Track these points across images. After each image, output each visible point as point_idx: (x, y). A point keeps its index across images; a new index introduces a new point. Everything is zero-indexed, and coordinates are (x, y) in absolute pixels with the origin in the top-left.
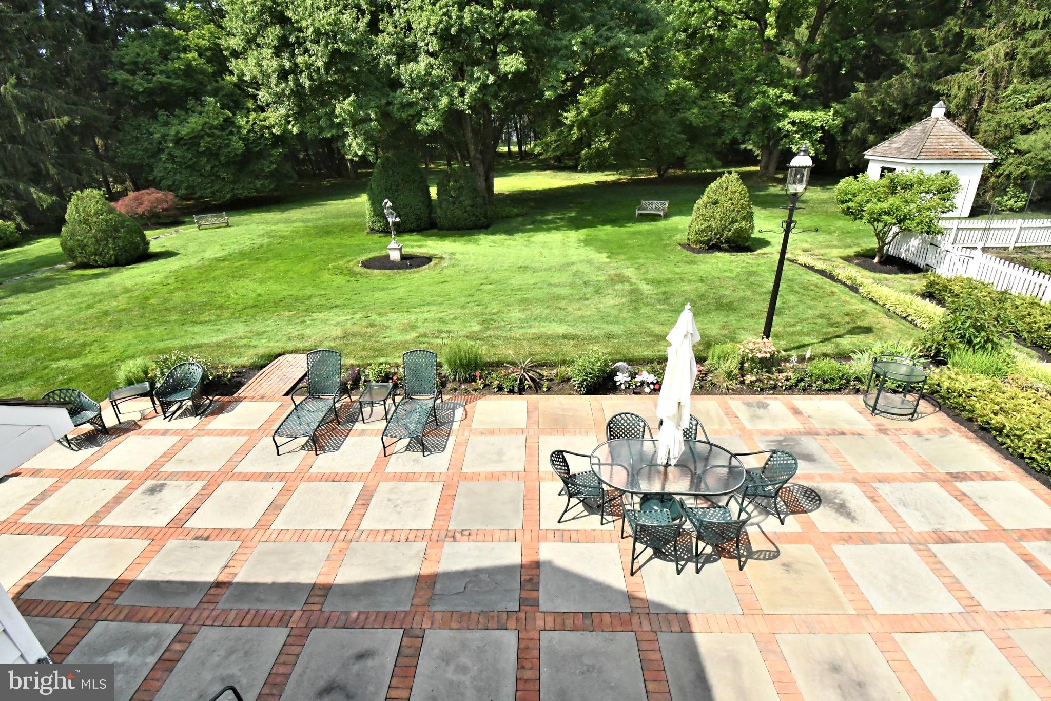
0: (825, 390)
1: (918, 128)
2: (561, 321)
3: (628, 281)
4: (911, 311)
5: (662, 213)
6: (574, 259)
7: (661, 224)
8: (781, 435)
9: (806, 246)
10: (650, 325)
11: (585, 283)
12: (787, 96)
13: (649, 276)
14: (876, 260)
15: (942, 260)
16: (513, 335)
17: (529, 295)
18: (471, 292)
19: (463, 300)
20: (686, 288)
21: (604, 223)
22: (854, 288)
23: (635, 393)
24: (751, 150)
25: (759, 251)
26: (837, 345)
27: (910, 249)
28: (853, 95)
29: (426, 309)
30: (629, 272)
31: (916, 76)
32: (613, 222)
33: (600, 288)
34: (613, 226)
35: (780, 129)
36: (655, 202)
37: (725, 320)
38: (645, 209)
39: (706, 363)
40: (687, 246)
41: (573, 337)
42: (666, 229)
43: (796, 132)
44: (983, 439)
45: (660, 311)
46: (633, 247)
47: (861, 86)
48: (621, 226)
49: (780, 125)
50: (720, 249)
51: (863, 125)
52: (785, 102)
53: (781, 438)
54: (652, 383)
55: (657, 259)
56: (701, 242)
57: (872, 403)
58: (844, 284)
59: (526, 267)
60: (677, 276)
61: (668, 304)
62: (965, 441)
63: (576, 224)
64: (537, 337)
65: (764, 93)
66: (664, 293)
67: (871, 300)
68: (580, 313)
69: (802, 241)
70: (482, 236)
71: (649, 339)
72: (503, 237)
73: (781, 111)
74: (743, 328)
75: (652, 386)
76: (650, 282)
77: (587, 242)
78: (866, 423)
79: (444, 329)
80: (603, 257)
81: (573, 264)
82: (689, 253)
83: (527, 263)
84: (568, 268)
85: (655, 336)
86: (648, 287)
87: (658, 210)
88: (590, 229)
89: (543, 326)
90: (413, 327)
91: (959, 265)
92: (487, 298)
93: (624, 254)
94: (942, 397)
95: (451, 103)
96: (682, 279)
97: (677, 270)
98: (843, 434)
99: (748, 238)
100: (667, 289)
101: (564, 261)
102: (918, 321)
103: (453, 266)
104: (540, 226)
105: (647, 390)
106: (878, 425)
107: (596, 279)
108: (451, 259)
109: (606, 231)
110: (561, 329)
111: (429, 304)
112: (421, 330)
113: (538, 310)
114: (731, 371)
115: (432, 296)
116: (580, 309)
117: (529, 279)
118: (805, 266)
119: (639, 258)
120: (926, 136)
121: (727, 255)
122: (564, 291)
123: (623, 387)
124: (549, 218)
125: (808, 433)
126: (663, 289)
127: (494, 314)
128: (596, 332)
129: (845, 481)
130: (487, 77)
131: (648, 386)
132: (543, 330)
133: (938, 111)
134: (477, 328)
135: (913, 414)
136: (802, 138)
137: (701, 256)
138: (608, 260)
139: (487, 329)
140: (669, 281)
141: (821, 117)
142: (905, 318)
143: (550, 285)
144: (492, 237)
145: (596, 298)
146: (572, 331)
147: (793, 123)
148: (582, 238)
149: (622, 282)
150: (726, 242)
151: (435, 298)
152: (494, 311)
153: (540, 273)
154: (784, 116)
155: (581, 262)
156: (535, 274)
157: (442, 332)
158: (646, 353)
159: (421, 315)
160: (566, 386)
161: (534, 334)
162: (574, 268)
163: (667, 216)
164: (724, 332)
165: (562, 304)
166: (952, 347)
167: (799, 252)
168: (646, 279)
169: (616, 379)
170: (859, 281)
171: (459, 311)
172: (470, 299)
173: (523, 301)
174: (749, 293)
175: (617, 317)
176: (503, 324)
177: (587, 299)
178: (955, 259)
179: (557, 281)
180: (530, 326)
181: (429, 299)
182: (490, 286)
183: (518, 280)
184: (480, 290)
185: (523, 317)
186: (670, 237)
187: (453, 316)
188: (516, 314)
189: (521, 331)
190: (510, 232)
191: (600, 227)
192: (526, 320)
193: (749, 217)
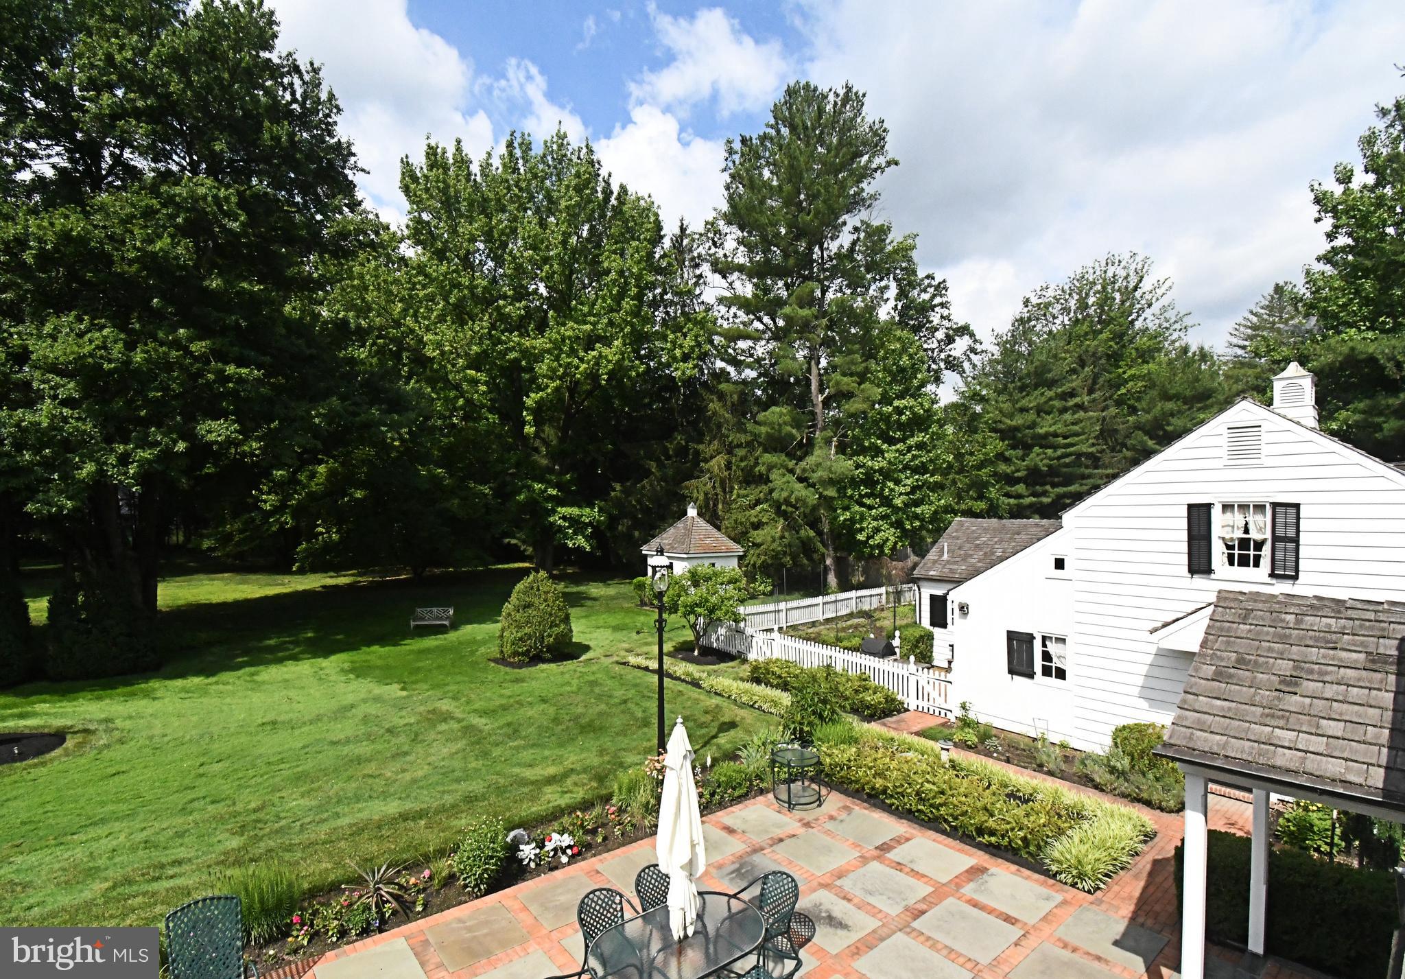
0: (739, 797)
1: (680, 525)
2: (385, 795)
3: (452, 718)
4: (756, 698)
5: (446, 623)
6: (350, 699)
7: (452, 636)
8: (733, 863)
9: (626, 646)
10: (516, 770)
11: (389, 731)
12: (552, 492)
13: (477, 706)
14: (696, 653)
15: (750, 646)
16: (313, 836)
17: (308, 765)
18: (187, 782)
19: (181, 799)
20: (530, 713)
21: (369, 644)
22: (695, 684)
23: (551, 869)
24: (515, 545)
25: (583, 658)
26: (719, 747)
27: (719, 637)
28: (613, 494)
29: (101, 831)
30: (445, 705)
31: (662, 480)
32: (382, 640)
33: (417, 735)
34: (383, 646)
35: (552, 524)
36: (435, 610)
37: (598, 743)
38: (423, 619)
39: (614, 801)
40: (502, 661)
41: (421, 814)
42: (460, 643)
43: (569, 527)
44: (875, 806)
45: (517, 748)
46: (430, 671)
47: (618, 487)
48: (394, 645)
49: (551, 519)
50: (544, 661)
51: (627, 522)
52: (551, 497)
53: (737, 866)
54: (569, 847)
55: (471, 682)
56: (519, 654)
57: (785, 797)
58: (683, 681)
59: (274, 723)
60: (512, 700)
61: (524, 738)
62: (866, 812)
63: (322, 648)
64: (358, 830)
65: (530, 488)
66: (509, 724)
67: (716, 693)
68: (408, 777)
69: (620, 641)
70: (154, 684)
71: (526, 790)
72: (197, 680)
73: (550, 506)
74: (624, 749)
75: (569, 852)
76: (484, 713)
77: (359, 671)
78: (789, 822)
79: (164, 860)
80: (394, 690)
81: (352, 706)
82: (508, 669)
83: (270, 717)
84: (349, 714)
85: (533, 783)
86: (483, 721)
87: (441, 619)
88: (351, 653)
89: (360, 810)
90: (92, 873)
91: (764, 648)
92: (226, 788)
93: (424, 681)
94: (827, 775)
95: (101, 472)
96: (520, 704)
97: (507, 692)
98: (781, 840)
99: (571, 643)
100: (509, 719)
101: (334, 705)
102: (765, 707)
103: (121, 742)
104: (262, 657)
105: (564, 859)
106: (800, 820)
107: (403, 722)
108: (109, 731)
109: (376, 653)
110: (393, 808)
111: (103, 821)
112: (115, 874)
113: (335, 787)
114: (648, 803)
115: (103, 804)
116: (403, 771)
117: (291, 741)
118: (639, 667)
119: (447, 684)
120: (689, 532)
121: (553, 666)
122: (364, 749)
123: (533, 865)
124: (272, 642)
125: (755, 851)
126: (502, 721)
127: (255, 811)
128: (448, 799)
129: (815, 891)
130: (175, 442)
131: (564, 852)
132: (364, 815)
133: (692, 512)
134: (235, 842)
135: (819, 799)
136: (575, 533)
137: (524, 672)
138: (404, 693)
139: (257, 839)
140: (505, 708)
141: (589, 514)
142: (752, 706)
143: (333, 743)
144: (179, 683)
145: (419, 748)
146: (409, 805)
147: (564, 518)
148: (346, 666)
149: (445, 720)
150: (548, 651)
151: (110, 807)
152: (253, 805)
153: (305, 729)
154: (554, 511)
155: (364, 701)
156: (297, 732)
157: (162, 866)
158: (534, 809)
159: (95, 845)
160: (452, 892)
161: (350, 826)
162: (360, 711)
163: (455, 626)
164: (607, 758)
165: (371, 768)
166: (810, 724)
167: (623, 653)
168: (475, 711)
169: (521, 855)
170: (697, 675)
171: (179, 820)
172: (191, 795)
173: (299, 778)
174: (603, 707)
175: (465, 770)
176: (283, 823)
177: (406, 754)
178: (760, 643)
179: (342, 736)
180: (337, 815)
181: (101, 812)
182: (220, 764)
183: (270, 745)
184: (201, 775)
185: (314, 803)
186: (473, 653)
187: (171, 833)
188: (296, 802)
189: (325, 828)
190: (209, 670)
191: (365, 649)
192: (320, 808)
193: (567, 619)
